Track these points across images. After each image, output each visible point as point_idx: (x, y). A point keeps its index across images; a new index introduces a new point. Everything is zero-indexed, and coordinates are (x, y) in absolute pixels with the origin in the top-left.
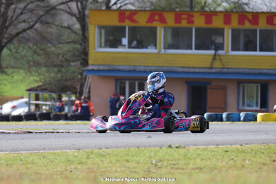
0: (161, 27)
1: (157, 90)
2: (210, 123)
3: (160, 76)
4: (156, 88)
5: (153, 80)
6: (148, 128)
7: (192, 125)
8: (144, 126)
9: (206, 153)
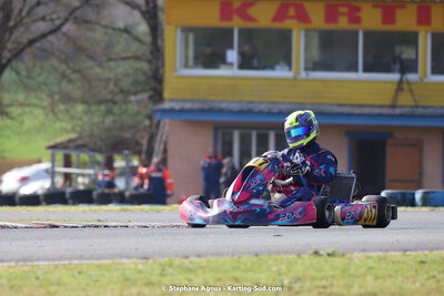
0: (300, 30)
9: (383, 265)
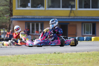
1: (54, 27)
2: (78, 42)
3: (56, 21)
4: (54, 26)
5: (53, 22)
6: (53, 45)
7: (71, 43)
8: (51, 43)
